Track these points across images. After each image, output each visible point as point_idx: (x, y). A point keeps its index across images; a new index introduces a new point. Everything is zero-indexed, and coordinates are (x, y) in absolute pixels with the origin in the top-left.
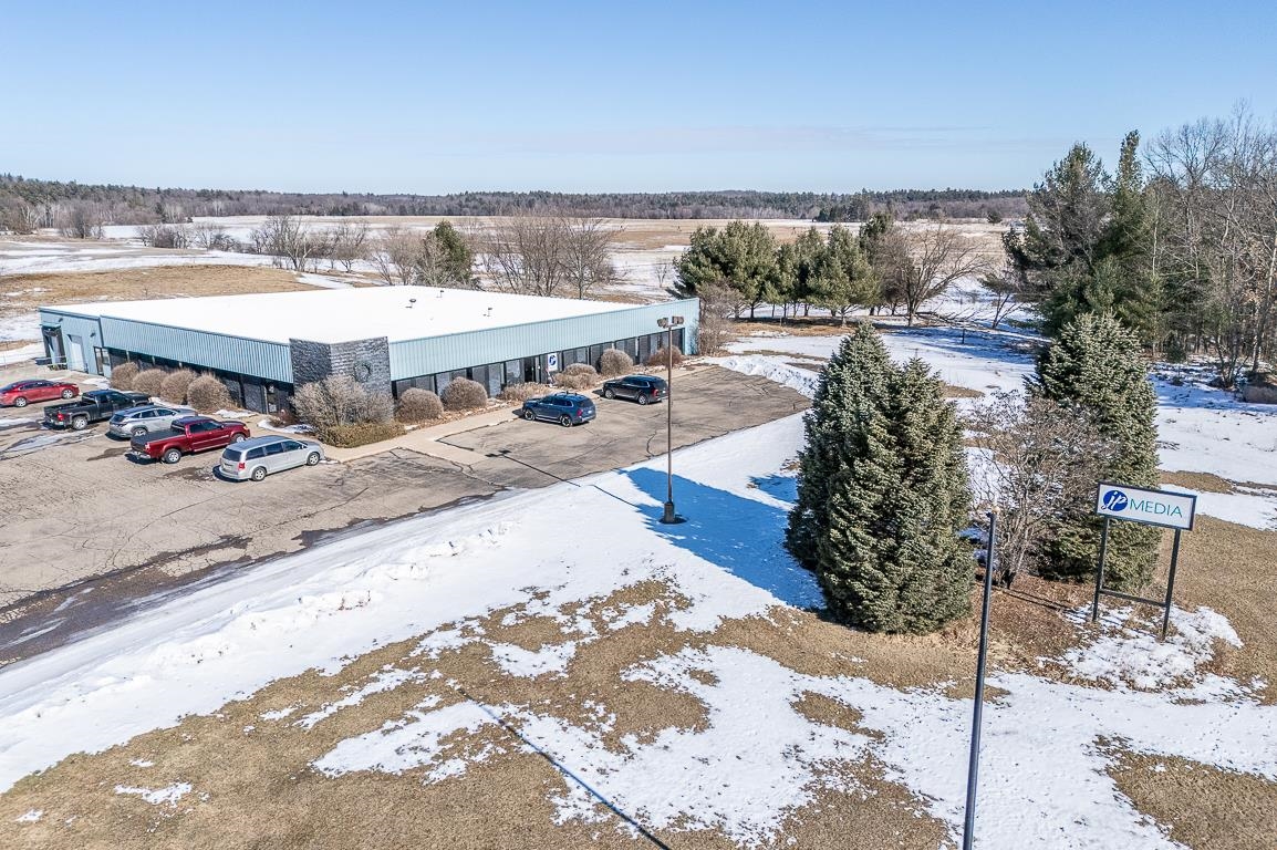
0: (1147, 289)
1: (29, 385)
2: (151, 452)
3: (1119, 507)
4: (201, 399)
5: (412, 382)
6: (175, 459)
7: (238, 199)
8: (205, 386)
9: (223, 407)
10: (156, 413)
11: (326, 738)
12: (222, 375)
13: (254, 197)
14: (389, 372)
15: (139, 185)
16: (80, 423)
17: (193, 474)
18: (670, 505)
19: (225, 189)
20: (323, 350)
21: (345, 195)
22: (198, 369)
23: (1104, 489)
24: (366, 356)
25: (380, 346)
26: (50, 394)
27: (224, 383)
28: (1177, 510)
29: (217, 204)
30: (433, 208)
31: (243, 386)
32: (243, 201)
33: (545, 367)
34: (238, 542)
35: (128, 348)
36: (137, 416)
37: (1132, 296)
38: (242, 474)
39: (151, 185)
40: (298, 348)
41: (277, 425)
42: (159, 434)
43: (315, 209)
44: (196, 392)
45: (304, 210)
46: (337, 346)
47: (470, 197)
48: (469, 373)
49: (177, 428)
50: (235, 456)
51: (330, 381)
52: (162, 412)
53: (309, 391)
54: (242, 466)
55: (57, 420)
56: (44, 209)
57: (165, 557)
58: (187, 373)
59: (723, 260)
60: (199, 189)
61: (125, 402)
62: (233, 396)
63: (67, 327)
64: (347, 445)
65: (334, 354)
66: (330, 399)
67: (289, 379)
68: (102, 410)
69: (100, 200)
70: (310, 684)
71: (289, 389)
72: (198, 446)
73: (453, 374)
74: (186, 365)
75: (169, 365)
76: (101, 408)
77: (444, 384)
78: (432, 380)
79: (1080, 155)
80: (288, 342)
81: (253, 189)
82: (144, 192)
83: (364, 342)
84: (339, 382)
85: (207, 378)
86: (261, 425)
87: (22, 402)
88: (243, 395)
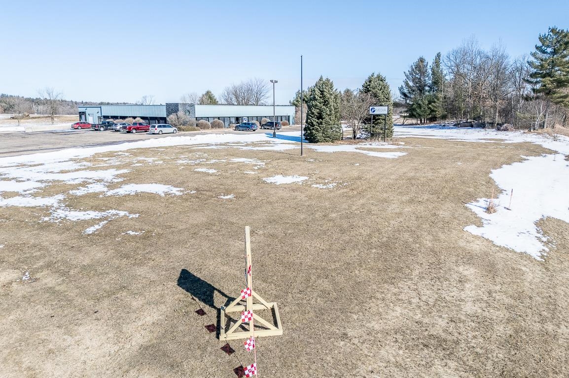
0: (438, 100)
1: (81, 123)
3: (374, 111)
5: (202, 118)
12: (143, 118)
14: (195, 114)
16: (102, 129)
20: (177, 105)
23: (371, 108)
24: (188, 108)
25: (192, 106)
28: (385, 110)
31: (149, 121)
33: (243, 121)
35: (110, 115)
37: (435, 102)
38: (156, 132)
40: (168, 106)
46: (180, 104)
48: (219, 118)
50: (154, 127)
51: (178, 113)
53: (173, 117)
54: (156, 129)
59: (306, 100)
63: (88, 111)
64: (184, 131)
65: (179, 106)
67: (165, 116)
68: (108, 126)
71: (165, 118)
72: (141, 129)
73: (214, 118)
74: (130, 117)
77: (211, 120)
78: (208, 118)
79: (422, 60)
80: (165, 104)
81: (122, 102)
83: (188, 104)
84: (181, 113)
87: (80, 128)
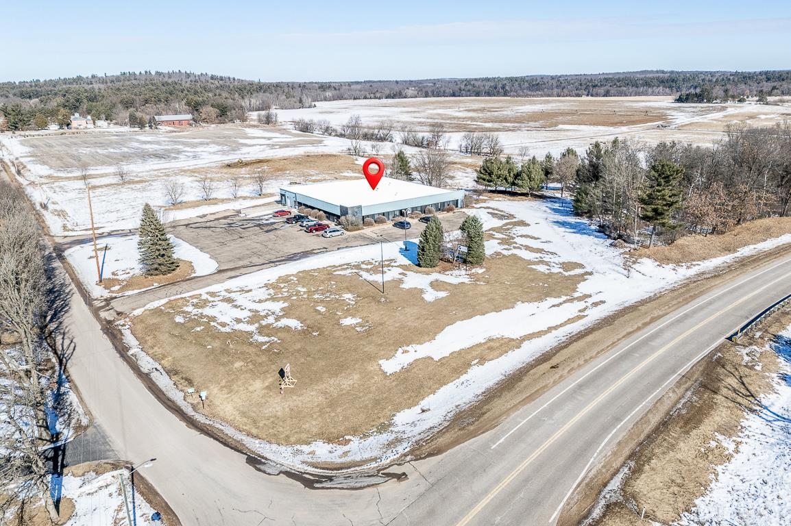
1: (281, 211)
2: (310, 230)
4: (320, 218)
5: (368, 216)
6: (314, 232)
7: (339, 89)
8: (321, 214)
9: (324, 220)
10: (310, 221)
11: (335, 271)
12: (325, 212)
14: (362, 214)
16: (294, 222)
17: (318, 235)
18: (406, 247)
20: (347, 208)
22: (320, 210)
24: (356, 210)
25: (360, 207)
26: (285, 214)
27: (326, 214)
30: (444, 92)
31: (330, 215)
32: (342, 91)
34: (326, 248)
35: (303, 202)
36: (306, 221)
38: (328, 236)
40: (342, 207)
41: (336, 225)
42: (310, 226)
43: (378, 95)
44: (319, 216)
45: (372, 96)
46: (350, 207)
47: (468, 82)
48: (384, 214)
49: (315, 225)
50: (326, 232)
51: (347, 216)
52: (312, 221)
53: (343, 218)
54: (328, 234)
55: (288, 221)
56: (248, 100)
57: (314, 250)
58: (317, 210)
61: (303, 217)
62: (327, 217)
63: (287, 194)
64: (350, 231)
65: (349, 209)
66: (347, 221)
67: (339, 214)
69: (273, 93)
70: (334, 266)
71: (338, 217)
72: (319, 229)
73: (379, 214)
75: (313, 208)
76: (298, 218)
77: (376, 217)
78: (373, 216)
80: (340, 205)
83: (356, 206)
84: (350, 217)
85: (321, 212)
86: (332, 225)
87: (279, 216)
88: (329, 217)
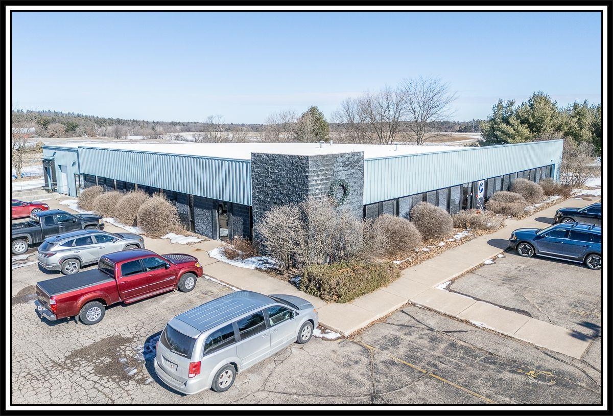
4: (150, 221)
6: (96, 317)
8: (156, 208)
9: (172, 230)
10: (94, 239)
13: (193, 124)
14: (362, 194)
15: (146, 120)
16: (19, 246)
19: (182, 121)
21: (232, 124)
22: (150, 191)
24: (343, 174)
25: (356, 161)
26: (20, 213)
27: (175, 205)
29: (178, 127)
31: (192, 209)
33: (476, 193)
36: (69, 244)
39: (151, 120)
40: (262, 164)
41: (232, 256)
44: (146, 214)
46: (316, 159)
52: (104, 238)
56: (104, 129)
58: (139, 195)
60: (170, 121)
62: (183, 218)
63: (58, 159)
65: (312, 168)
67: (247, 200)
68: (46, 232)
69: (129, 126)
71: (248, 213)
72: (131, 295)
73: (412, 199)
74: (140, 187)
75: (126, 187)
76: (46, 229)
78: (395, 204)
82: (147, 123)
83: (342, 156)
85: (158, 200)
86: (214, 259)
88: (193, 218)
